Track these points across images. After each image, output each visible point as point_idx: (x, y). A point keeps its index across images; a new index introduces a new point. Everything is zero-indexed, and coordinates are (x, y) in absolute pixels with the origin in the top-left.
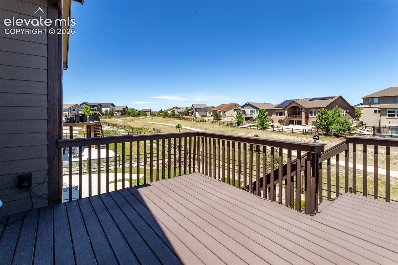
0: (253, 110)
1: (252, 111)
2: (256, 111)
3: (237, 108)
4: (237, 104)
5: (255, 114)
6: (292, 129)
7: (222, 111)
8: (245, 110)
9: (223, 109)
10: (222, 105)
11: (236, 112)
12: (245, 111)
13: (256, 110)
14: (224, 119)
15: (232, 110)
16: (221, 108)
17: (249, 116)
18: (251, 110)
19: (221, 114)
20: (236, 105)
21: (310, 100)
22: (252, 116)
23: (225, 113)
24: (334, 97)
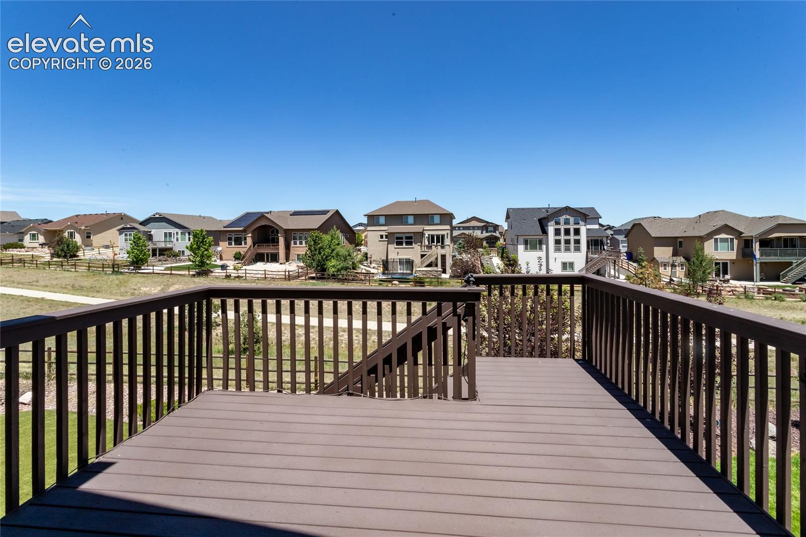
0: (174, 230)
1: (170, 234)
2: (179, 234)
3: (128, 226)
4: (125, 215)
5: (177, 240)
6: (265, 270)
7: (80, 231)
8: (150, 232)
9: (83, 228)
10: (77, 216)
11: (126, 235)
12: (152, 233)
13: (179, 231)
14: (86, 254)
15: (114, 231)
16: (76, 225)
17: (162, 245)
18: (168, 231)
19: (78, 239)
20: (122, 217)
21: (291, 215)
22: (169, 246)
23: (89, 237)
24: (328, 211)
